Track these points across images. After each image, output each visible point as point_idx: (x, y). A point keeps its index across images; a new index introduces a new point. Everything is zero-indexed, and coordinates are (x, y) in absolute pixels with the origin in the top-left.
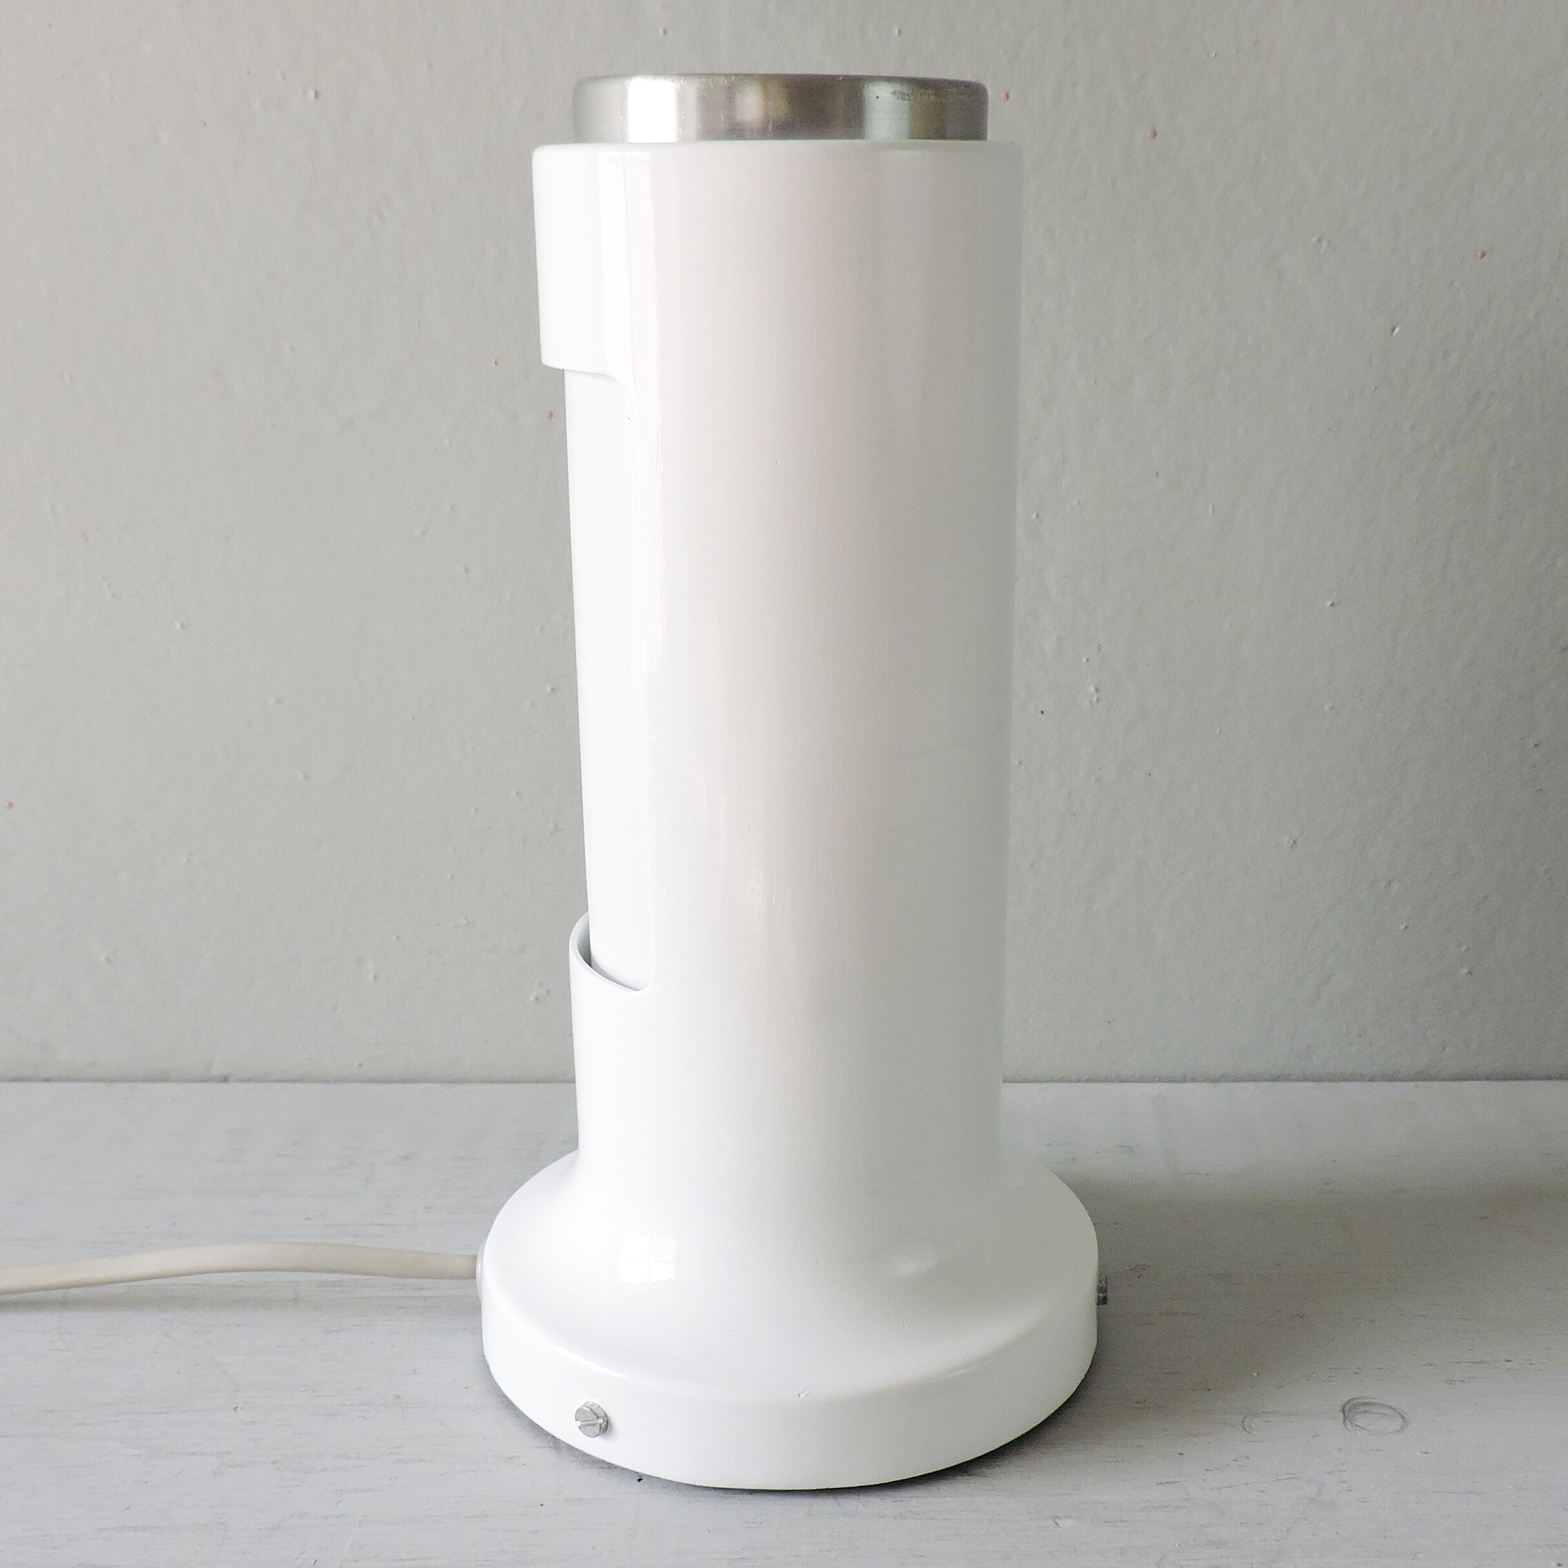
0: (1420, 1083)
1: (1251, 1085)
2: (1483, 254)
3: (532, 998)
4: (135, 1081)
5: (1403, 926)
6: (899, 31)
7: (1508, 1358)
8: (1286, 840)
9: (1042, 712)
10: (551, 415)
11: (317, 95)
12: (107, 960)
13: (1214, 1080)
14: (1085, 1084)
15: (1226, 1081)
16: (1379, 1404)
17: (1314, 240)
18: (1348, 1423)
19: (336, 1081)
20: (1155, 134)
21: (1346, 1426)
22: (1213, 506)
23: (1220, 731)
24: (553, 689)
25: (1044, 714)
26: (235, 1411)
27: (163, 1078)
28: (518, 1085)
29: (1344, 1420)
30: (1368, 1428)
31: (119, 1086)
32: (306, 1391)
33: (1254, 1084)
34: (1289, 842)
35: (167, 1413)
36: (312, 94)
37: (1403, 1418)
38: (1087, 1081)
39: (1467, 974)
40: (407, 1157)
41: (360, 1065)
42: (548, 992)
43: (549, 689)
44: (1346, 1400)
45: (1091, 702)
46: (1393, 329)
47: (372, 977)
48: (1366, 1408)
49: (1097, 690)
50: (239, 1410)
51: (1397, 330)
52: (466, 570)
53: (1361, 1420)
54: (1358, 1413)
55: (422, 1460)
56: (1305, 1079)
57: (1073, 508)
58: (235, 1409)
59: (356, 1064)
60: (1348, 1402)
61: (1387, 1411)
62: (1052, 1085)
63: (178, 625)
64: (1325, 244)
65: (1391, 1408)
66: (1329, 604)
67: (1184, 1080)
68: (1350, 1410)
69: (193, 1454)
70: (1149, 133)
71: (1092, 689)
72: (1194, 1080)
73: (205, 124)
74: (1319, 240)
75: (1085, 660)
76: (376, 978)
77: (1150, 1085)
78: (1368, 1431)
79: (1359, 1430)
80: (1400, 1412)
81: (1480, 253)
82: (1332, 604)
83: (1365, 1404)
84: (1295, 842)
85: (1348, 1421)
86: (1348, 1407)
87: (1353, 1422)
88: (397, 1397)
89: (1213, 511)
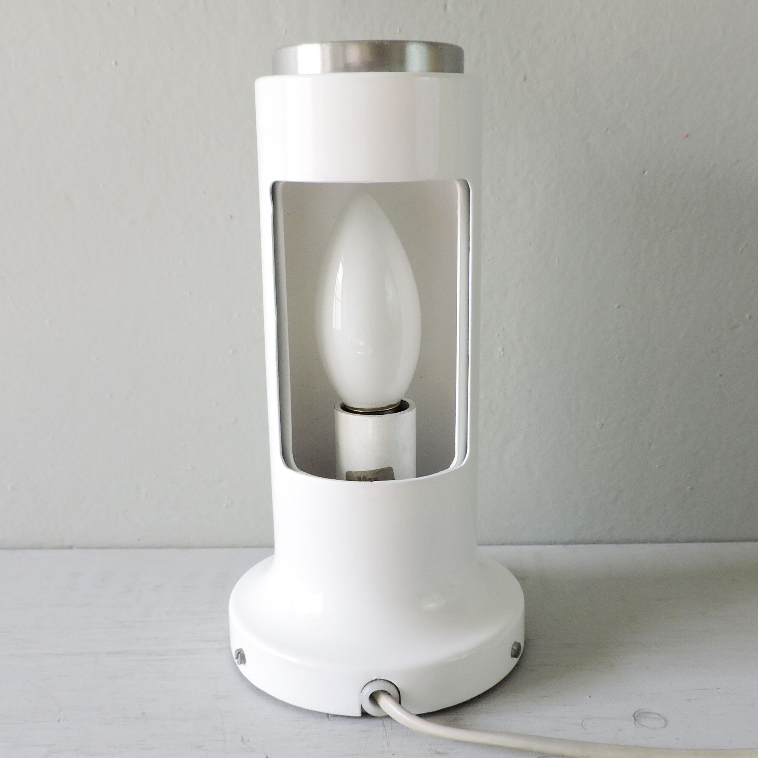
0: (669, 544)
2: (687, 136)
3: (225, 506)
5: (657, 466)
7: (718, 687)
8: (598, 424)
10: (232, 217)
11: (116, 63)
12: (12, 488)
15: (572, 544)
16: (654, 713)
17: (605, 129)
18: (637, 723)
19: (127, 548)
20: (525, 79)
21: (635, 725)
22: (558, 259)
23: (564, 370)
24: (233, 352)
27: (40, 547)
29: (635, 721)
30: (647, 725)
32: (97, 711)
35: (24, 723)
36: (114, 63)
37: (665, 720)
38: (502, 544)
39: (690, 490)
41: (139, 540)
42: (232, 502)
43: (231, 352)
44: (635, 710)
45: (500, 356)
46: (644, 172)
47: (144, 495)
48: (646, 715)
49: (503, 350)
50: (60, 721)
51: (646, 173)
52: (190, 293)
53: (643, 722)
54: (641, 718)
55: (153, 749)
56: (611, 543)
57: (489, 260)
58: (59, 721)
59: (137, 539)
60: (637, 711)
61: (656, 716)
63: (48, 321)
64: (610, 131)
65: (658, 714)
66: (616, 306)
68: (638, 716)
70: (523, 78)
71: (500, 349)
72: (555, 543)
73: (61, 78)
74: (607, 130)
75: (496, 335)
76: (146, 496)
78: (647, 727)
79: (643, 727)
80: (664, 717)
81: (685, 135)
82: (618, 307)
83: (646, 713)
84: (603, 425)
85: (637, 722)
86: (636, 714)
87: (640, 722)
88: (144, 713)
89: (558, 262)
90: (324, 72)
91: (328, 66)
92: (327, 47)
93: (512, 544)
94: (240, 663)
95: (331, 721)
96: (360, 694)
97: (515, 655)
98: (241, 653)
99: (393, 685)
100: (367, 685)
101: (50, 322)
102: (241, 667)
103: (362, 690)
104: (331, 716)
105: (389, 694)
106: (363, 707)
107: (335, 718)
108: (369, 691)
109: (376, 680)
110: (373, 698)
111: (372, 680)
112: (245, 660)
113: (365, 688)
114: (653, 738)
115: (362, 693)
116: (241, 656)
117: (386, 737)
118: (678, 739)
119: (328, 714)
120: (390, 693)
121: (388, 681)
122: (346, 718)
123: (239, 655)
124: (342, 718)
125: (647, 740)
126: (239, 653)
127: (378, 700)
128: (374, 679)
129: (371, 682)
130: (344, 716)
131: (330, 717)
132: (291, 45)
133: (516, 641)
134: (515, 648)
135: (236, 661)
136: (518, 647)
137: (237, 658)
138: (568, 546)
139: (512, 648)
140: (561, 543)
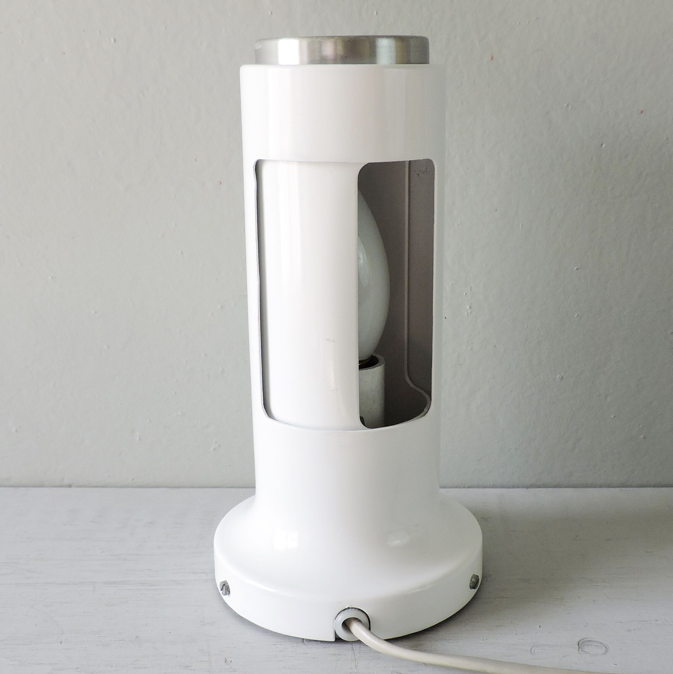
1: (544, 489)
2: (642, 112)
3: (212, 449)
4: (29, 486)
5: (613, 416)
6: (377, 13)
7: (656, 619)
8: (558, 377)
9: (445, 318)
10: (221, 183)
11: (115, 40)
12: (16, 431)
13: (527, 487)
14: (467, 489)
16: (595, 641)
17: (565, 105)
19: (121, 487)
20: (492, 58)
21: (579, 651)
22: (522, 225)
23: (527, 326)
24: (221, 307)
25: (446, 319)
26: (61, 644)
27: (41, 485)
28: (206, 489)
29: (579, 649)
30: (590, 652)
31: (21, 489)
32: (95, 634)
33: (545, 489)
34: (559, 377)
35: (28, 644)
36: (112, 40)
37: (606, 648)
38: (468, 487)
39: (643, 438)
40: (151, 523)
41: (133, 480)
42: (219, 446)
43: (220, 307)
44: (580, 639)
45: (468, 313)
46: (602, 145)
47: (138, 439)
48: (589, 643)
49: (470, 308)
50: (62, 643)
51: (604, 146)
52: (182, 253)
53: (586, 649)
54: (585, 645)
55: (145, 668)
57: (458, 225)
58: (61, 642)
59: (131, 479)
61: (599, 645)
62: (452, 489)
63: (50, 278)
64: (570, 107)
65: (601, 643)
67: (514, 487)
68: (582, 644)
69: (39, 664)
70: (490, 58)
71: (468, 307)
72: (518, 487)
73: (64, 53)
74: (568, 105)
75: (465, 294)
76: (140, 439)
77: (498, 489)
78: (589, 654)
79: (585, 654)
80: (605, 644)
81: (640, 112)
82: (577, 269)
83: (590, 641)
84: (562, 377)
85: (581, 650)
86: (581, 642)
87: (583, 649)
88: (137, 637)
89: (522, 227)
90: (302, 63)
91: (306, 58)
92: (305, 42)
93: (478, 487)
94: (224, 594)
95: (307, 645)
96: (334, 621)
97: (473, 586)
98: (226, 585)
99: (364, 614)
100: (341, 613)
101: (52, 278)
102: (226, 598)
103: (336, 617)
104: (306, 642)
105: (359, 621)
106: (336, 632)
107: (310, 643)
108: (342, 618)
109: (349, 608)
110: (346, 625)
111: (344, 609)
112: (229, 591)
113: (339, 616)
114: (594, 663)
115: (335, 620)
116: (226, 588)
117: (354, 660)
118: (616, 665)
119: (304, 639)
120: (361, 620)
121: (359, 610)
122: (319, 643)
123: (224, 586)
124: (315, 643)
125: (588, 665)
126: (224, 585)
127: (350, 626)
128: (347, 607)
129: (344, 610)
130: (318, 641)
131: (304, 641)
132: (271, 39)
133: (475, 574)
134: (473, 580)
135: (221, 592)
136: (476, 579)
137: (222, 590)
138: (529, 489)
139: (471, 581)
140: (524, 487)
